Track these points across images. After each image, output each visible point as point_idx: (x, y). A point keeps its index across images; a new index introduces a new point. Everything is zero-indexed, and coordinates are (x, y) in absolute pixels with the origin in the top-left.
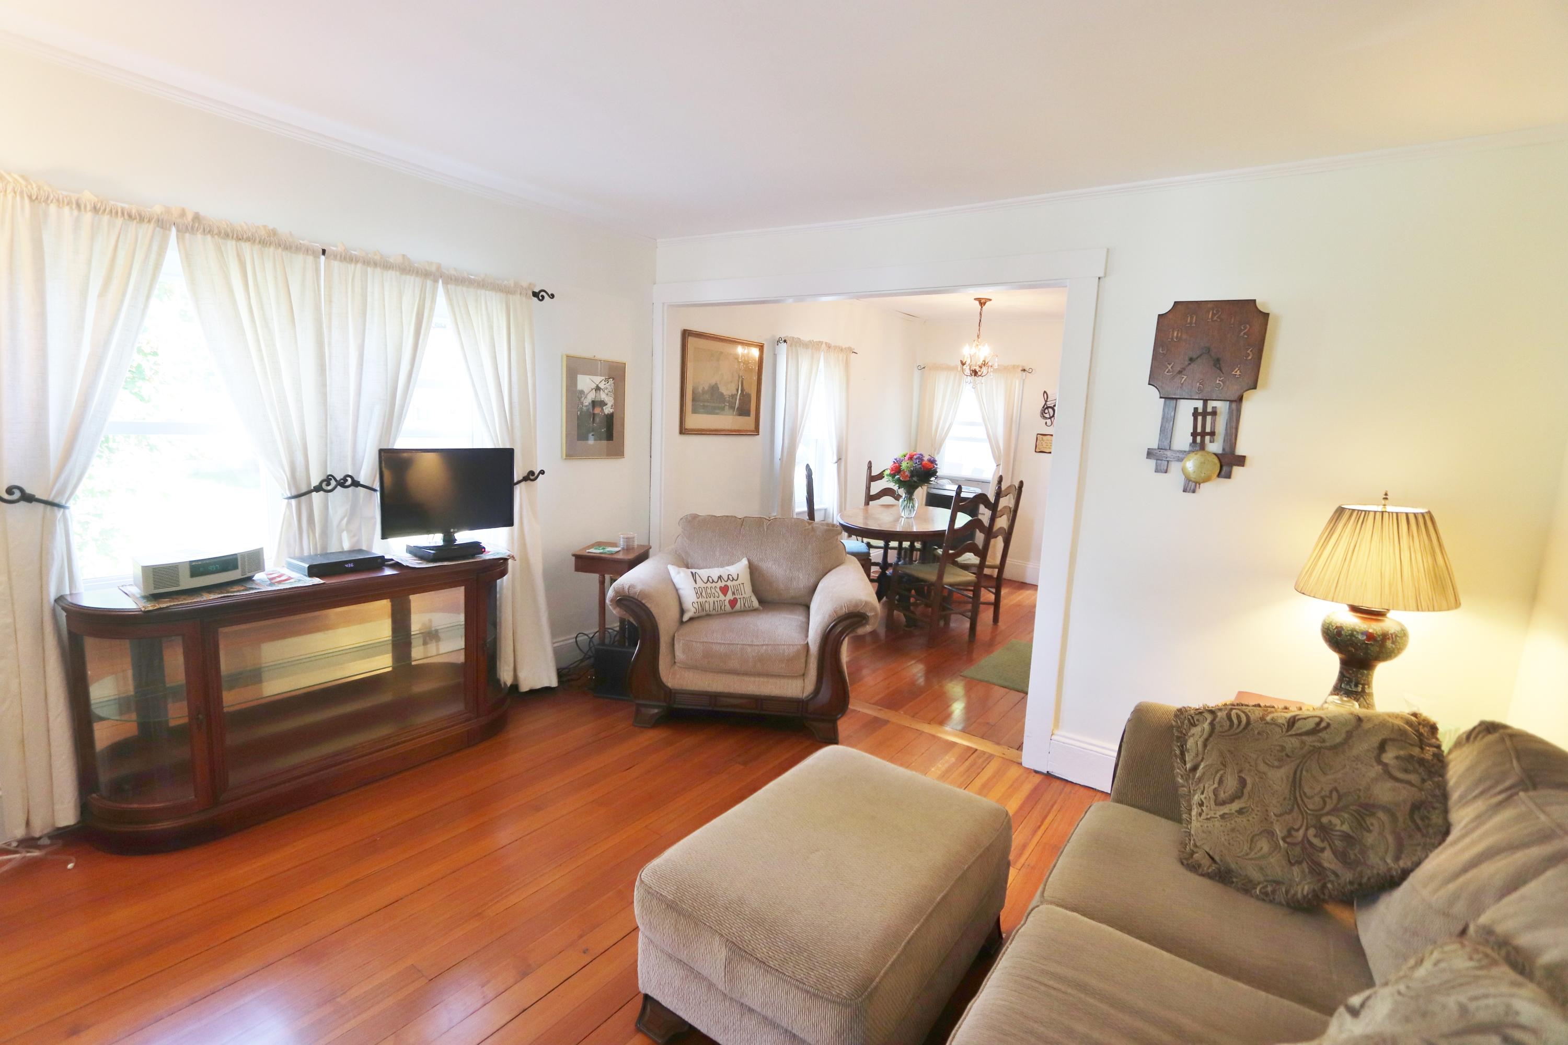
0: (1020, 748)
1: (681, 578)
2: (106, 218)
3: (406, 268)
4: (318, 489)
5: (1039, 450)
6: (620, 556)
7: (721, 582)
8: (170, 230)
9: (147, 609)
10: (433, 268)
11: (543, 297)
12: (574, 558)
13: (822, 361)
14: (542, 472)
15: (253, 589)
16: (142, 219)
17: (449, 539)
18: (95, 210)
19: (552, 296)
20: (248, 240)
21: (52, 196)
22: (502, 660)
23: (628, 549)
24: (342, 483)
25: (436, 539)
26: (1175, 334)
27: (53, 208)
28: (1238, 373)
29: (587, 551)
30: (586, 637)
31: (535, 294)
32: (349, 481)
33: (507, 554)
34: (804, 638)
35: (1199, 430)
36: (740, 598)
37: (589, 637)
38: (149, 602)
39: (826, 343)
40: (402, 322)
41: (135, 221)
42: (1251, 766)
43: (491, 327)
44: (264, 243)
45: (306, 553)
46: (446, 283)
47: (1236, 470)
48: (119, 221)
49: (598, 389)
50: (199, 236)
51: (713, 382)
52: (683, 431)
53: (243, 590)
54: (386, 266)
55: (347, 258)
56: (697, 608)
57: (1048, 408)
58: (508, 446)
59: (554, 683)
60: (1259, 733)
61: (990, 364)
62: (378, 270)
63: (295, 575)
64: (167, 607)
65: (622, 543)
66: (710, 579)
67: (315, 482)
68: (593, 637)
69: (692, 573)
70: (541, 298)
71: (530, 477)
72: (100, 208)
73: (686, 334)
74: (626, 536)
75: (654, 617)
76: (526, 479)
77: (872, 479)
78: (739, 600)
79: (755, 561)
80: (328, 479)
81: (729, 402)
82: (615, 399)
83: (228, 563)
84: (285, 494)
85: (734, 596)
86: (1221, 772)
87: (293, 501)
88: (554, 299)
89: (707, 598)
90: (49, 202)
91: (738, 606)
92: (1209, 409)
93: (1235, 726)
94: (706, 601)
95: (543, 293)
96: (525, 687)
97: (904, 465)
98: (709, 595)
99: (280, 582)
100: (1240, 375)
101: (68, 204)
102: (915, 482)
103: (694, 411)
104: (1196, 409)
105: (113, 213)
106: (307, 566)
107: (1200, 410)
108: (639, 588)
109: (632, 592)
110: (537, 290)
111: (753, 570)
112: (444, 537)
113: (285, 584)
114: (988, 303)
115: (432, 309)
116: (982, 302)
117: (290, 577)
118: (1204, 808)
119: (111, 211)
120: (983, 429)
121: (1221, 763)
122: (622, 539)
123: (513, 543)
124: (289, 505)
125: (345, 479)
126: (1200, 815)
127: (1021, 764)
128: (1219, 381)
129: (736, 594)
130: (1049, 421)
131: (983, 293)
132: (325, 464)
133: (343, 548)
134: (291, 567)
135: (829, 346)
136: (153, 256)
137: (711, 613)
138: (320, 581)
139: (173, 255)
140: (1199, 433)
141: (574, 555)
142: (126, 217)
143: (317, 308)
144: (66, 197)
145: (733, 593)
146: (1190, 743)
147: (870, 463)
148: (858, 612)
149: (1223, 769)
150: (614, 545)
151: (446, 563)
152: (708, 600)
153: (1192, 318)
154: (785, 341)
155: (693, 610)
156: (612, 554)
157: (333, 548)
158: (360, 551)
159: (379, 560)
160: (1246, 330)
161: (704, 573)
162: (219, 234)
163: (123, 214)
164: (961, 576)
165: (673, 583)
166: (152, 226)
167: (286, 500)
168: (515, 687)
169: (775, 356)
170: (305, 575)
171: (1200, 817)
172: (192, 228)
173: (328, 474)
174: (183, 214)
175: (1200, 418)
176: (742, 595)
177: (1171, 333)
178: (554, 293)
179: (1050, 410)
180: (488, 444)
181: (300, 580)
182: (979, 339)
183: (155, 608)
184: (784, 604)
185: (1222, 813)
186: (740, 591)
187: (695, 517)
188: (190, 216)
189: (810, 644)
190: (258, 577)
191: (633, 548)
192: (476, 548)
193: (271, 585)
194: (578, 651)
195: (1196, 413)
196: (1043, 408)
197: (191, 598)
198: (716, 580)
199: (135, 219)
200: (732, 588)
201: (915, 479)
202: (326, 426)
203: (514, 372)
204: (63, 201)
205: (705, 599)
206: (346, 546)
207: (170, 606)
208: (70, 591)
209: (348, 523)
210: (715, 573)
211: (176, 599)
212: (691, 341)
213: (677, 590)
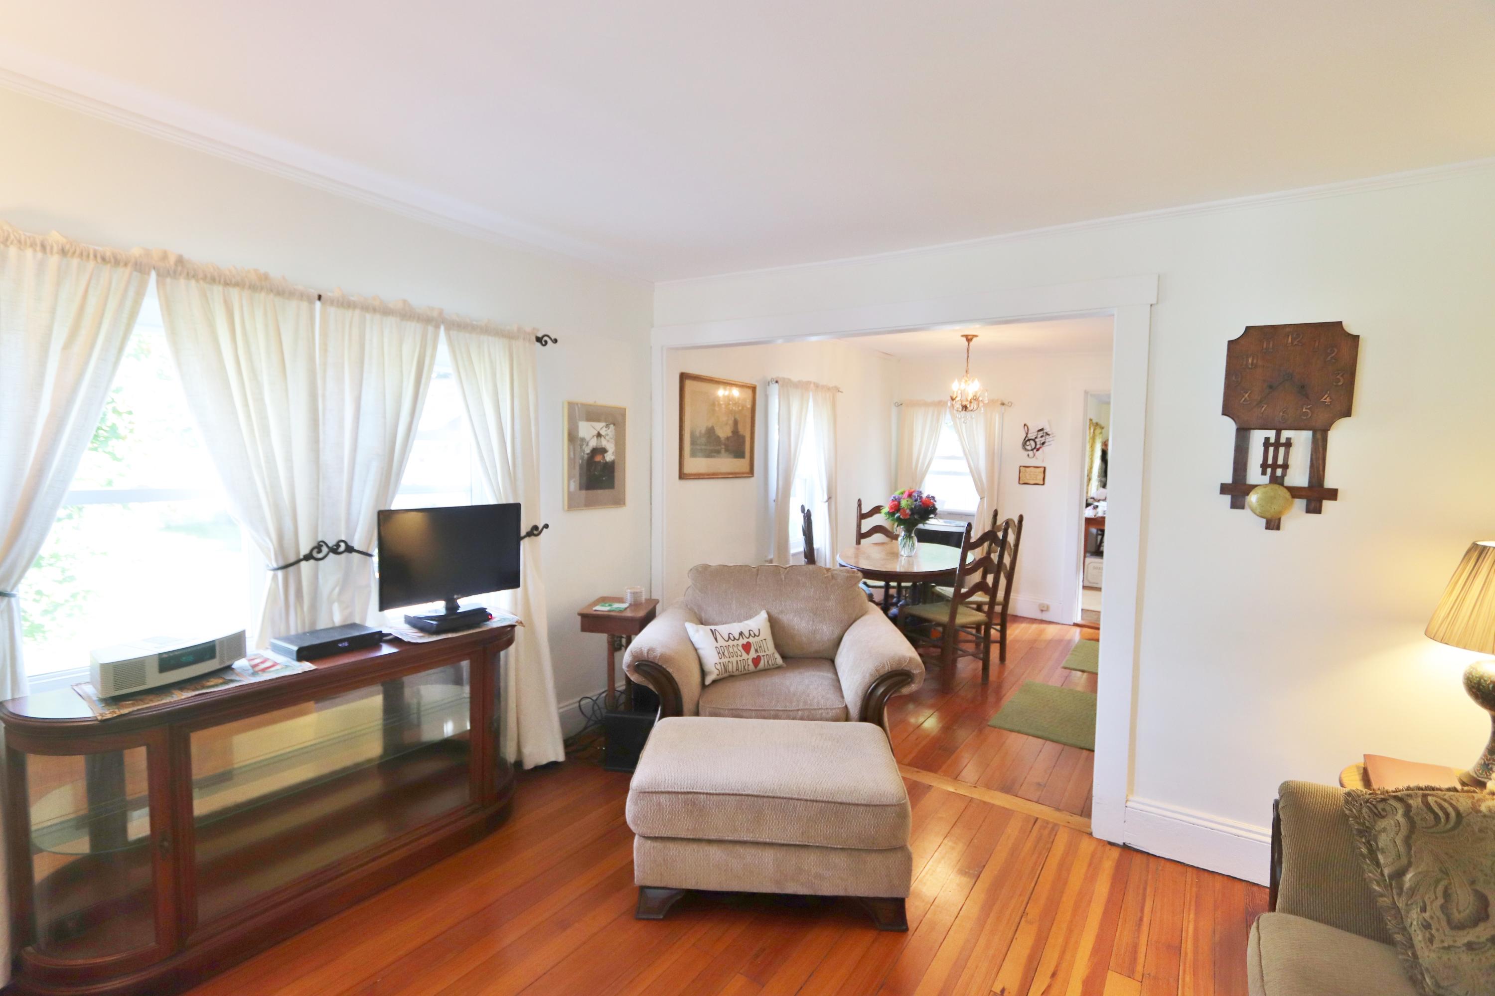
0: (1088, 814)
1: (700, 636)
2: (75, 261)
3: (407, 314)
4: (308, 557)
5: (1023, 482)
6: (629, 614)
7: (743, 638)
8: (149, 274)
9: (105, 718)
10: (435, 314)
11: (546, 342)
12: (579, 618)
13: (811, 401)
14: (546, 526)
15: (232, 681)
16: (117, 262)
17: (452, 607)
18: (63, 252)
19: (555, 341)
20: (237, 284)
21: (12, 237)
22: (506, 736)
23: (635, 605)
24: (334, 550)
25: (438, 608)
26: (1250, 361)
27: (13, 251)
28: (1328, 400)
29: (594, 609)
30: (590, 700)
31: (539, 340)
32: (343, 547)
33: (516, 620)
34: (841, 700)
35: (1270, 461)
36: (764, 656)
37: (593, 700)
38: (107, 708)
39: (814, 383)
40: (401, 372)
41: (109, 265)
42: (1486, 875)
43: (494, 375)
44: (253, 288)
45: (293, 632)
46: (448, 329)
47: (1327, 504)
48: (91, 264)
49: (599, 435)
50: (182, 281)
51: (710, 425)
52: (682, 476)
53: (222, 684)
54: (385, 311)
55: (346, 304)
56: (720, 671)
57: (1029, 440)
58: (511, 501)
59: (560, 756)
60: (1480, 831)
61: (981, 399)
62: (377, 316)
63: (281, 659)
64: (129, 713)
65: (629, 599)
66: (731, 635)
67: (304, 550)
68: (597, 699)
69: (711, 630)
70: (544, 343)
71: (535, 531)
72: (69, 251)
73: (684, 377)
74: (633, 591)
75: (676, 683)
76: (529, 534)
77: (862, 516)
78: (762, 658)
79: (775, 612)
80: (318, 547)
81: (725, 445)
82: (616, 445)
83: (206, 651)
84: (270, 566)
85: (758, 654)
86: (1444, 883)
87: (280, 573)
88: (557, 344)
89: (730, 658)
90: (8, 243)
91: (762, 665)
92: (1283, 440)
93: (1443, 820)
94: (729, 662)
95: (546, 338)
96: (529, 764)
97: (904, 503)
98: (732, 654)
99: (264, 670)
100: (1330, 402)
101: (31, 246)
102: (916, 519)
103: (693, 454)
104: (1267, 439)
105: (84, 255)
106: (295, 648)
107: (1272, 440)
108: (659, 651)
109: (651, 656)
110: (540, 335)
111: (773, 623)
112: (447, 604)
113: (270, 672)
114: (975, 339)
115: (433, 356)
116: (969, 339)
117: (276, 662)
118: (1434, 931)
119: (81, 254)
120: (964, 462)
121: (1439, 870)
122: (629, 594)
123: (516, 604)
124: (275, 578)
125: (338, 545)
126: (1431, 940)
127: (1091, 834)
128: (1306, 409)
129: (759, 651)
130: (1031, 453)
131: (970, 330)
132: (315, 530)
133: (333, 622)
134: (276, 649)
135: (817, 386)
136: (128, 303)
137: (735, 674)
138: (311, 667)
139: (151, 305)
140: (1270, 465)
141: (580, 614)
142: (99, 260)
143: (311, 359)
144: (29, 238)
145: (756, 651)
146: (1383, 840)
147: (859, 500)
148: (902, 670)
149: (1444, 879)
150: (620, 600)
151: (450, 635)
152: (730, 660)
153: (1268, 344)
154: (777, 382)
155: (716, 672)
156: (621, 611)
157: (323, 624)
158: (353, 626)
159: (377, 636)
160: (1333, 355)
161: (724, 630)
162: (205, 278)
163: (95, 256)
164: (970, 615)
165: (692, 642)
166: (129, 269)
167: (272, 573)
168: (519, 763)
169: (766, 397)
170: (294, 660)
171: (1432, 945)
172: (175, 272)
173: (320, 539)
174: (165, 257)
175: (1271, 449)
176: (765, 652)
177: (1245, 359)
178: (557, 338)
179: (1032, 442)
180: (490, 500)
181: (287, 666)
182: (968, 375)
183: (115, 715)
184: (807, 658)
185: (1465, 940)
186: (763, 648)
187: (706, 567)
188: (172, 260)
189: (849, 707)
190: (239, 664)
191: (641, 604)
192: (482, 615)
193: (254, 674)
194: (582, 716)
195: (1267, 443)
196: (1024, 440)
197: (160, 698)
198: (737, 638)
199: (109, 262)
200: (755, 644)
201: (916, 517)
202: (318, 487)
203: (517, 421)
204: (26, 242)
205: (728, 659)
206: (338, 619)
207: (133, 711)
208: (13, 694)
209: (340, 593)
210: (735, 628)
211: (141, 700)
212: (688, 383)
213: (696, 650)
